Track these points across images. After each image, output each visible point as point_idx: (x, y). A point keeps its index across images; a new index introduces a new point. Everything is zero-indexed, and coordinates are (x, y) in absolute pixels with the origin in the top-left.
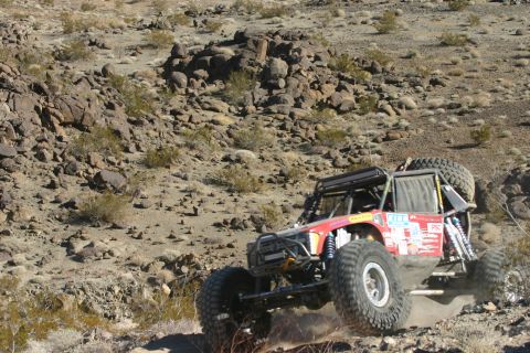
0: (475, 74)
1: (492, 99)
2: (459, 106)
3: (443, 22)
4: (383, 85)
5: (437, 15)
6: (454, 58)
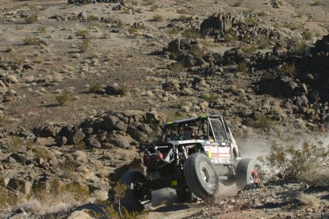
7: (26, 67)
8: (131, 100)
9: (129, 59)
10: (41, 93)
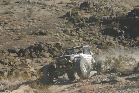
1: (21, 28)
3: (4, 8)
5: (3, 6)
7: (5, 23)
8: (50, 37)
9: (49, 20)
10: (11, 34)
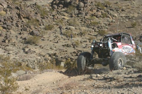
0: (133, 8)
2: (129, 17)
4: (109, 10)
6: (128, 4)
